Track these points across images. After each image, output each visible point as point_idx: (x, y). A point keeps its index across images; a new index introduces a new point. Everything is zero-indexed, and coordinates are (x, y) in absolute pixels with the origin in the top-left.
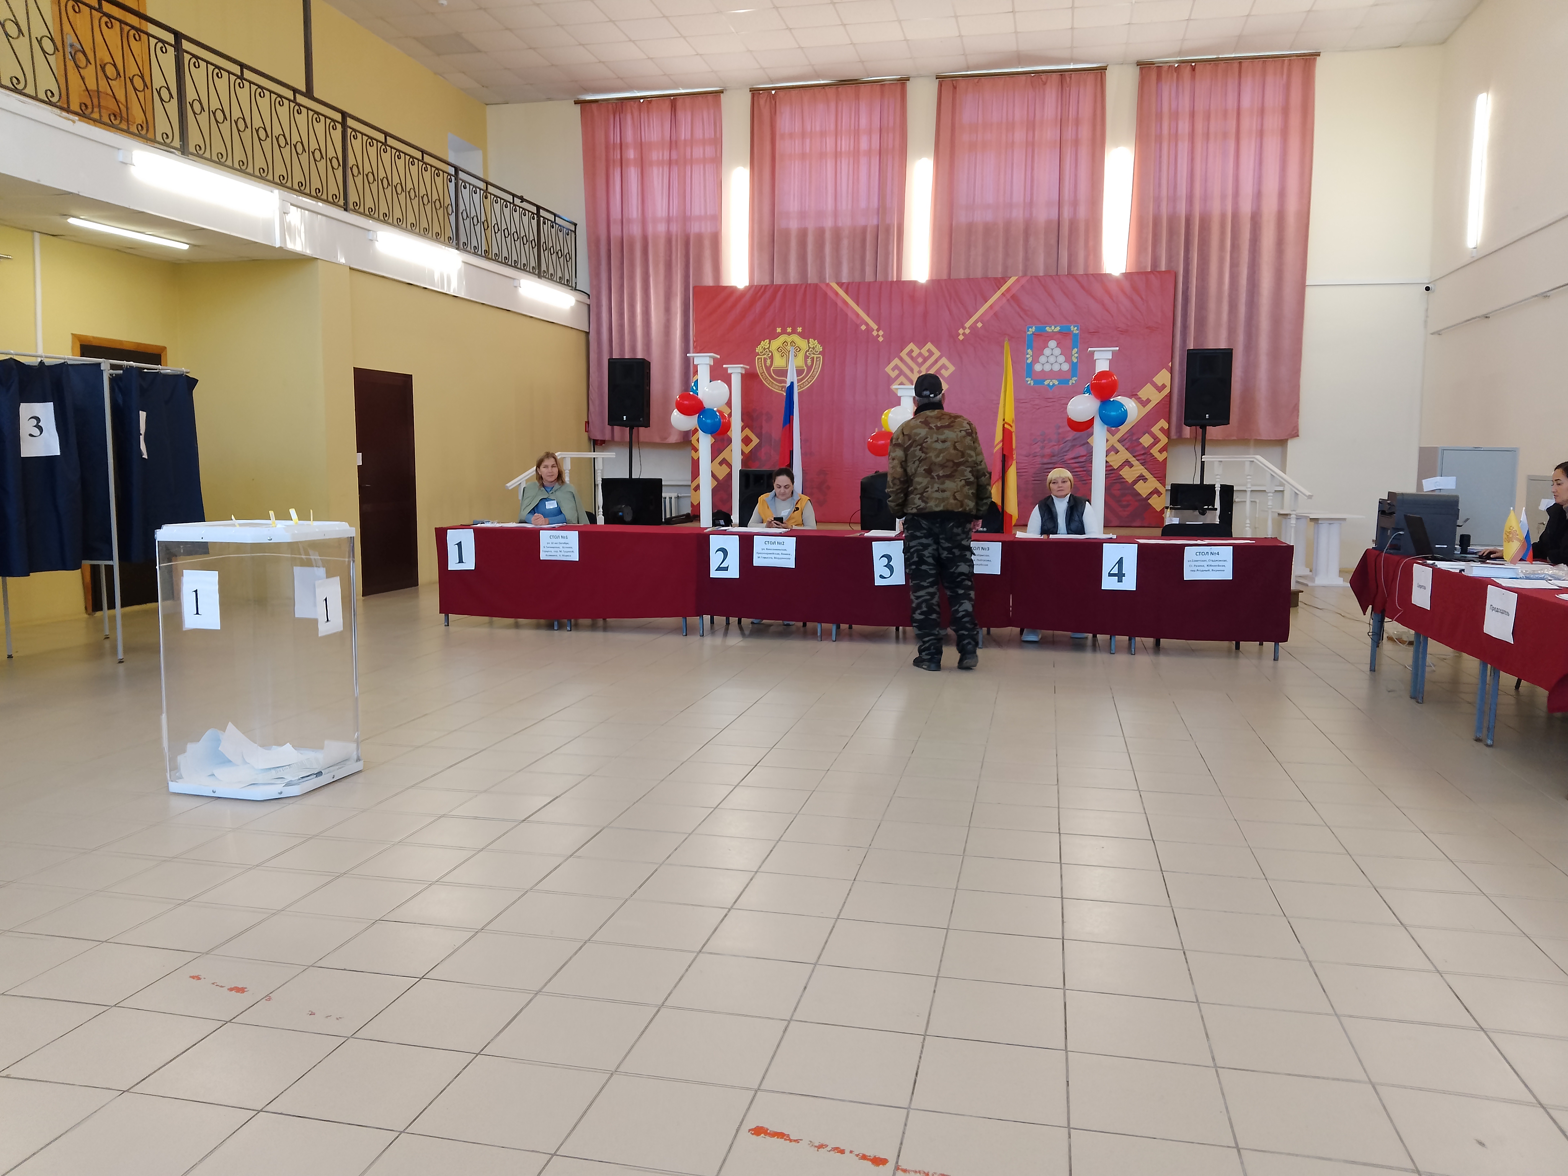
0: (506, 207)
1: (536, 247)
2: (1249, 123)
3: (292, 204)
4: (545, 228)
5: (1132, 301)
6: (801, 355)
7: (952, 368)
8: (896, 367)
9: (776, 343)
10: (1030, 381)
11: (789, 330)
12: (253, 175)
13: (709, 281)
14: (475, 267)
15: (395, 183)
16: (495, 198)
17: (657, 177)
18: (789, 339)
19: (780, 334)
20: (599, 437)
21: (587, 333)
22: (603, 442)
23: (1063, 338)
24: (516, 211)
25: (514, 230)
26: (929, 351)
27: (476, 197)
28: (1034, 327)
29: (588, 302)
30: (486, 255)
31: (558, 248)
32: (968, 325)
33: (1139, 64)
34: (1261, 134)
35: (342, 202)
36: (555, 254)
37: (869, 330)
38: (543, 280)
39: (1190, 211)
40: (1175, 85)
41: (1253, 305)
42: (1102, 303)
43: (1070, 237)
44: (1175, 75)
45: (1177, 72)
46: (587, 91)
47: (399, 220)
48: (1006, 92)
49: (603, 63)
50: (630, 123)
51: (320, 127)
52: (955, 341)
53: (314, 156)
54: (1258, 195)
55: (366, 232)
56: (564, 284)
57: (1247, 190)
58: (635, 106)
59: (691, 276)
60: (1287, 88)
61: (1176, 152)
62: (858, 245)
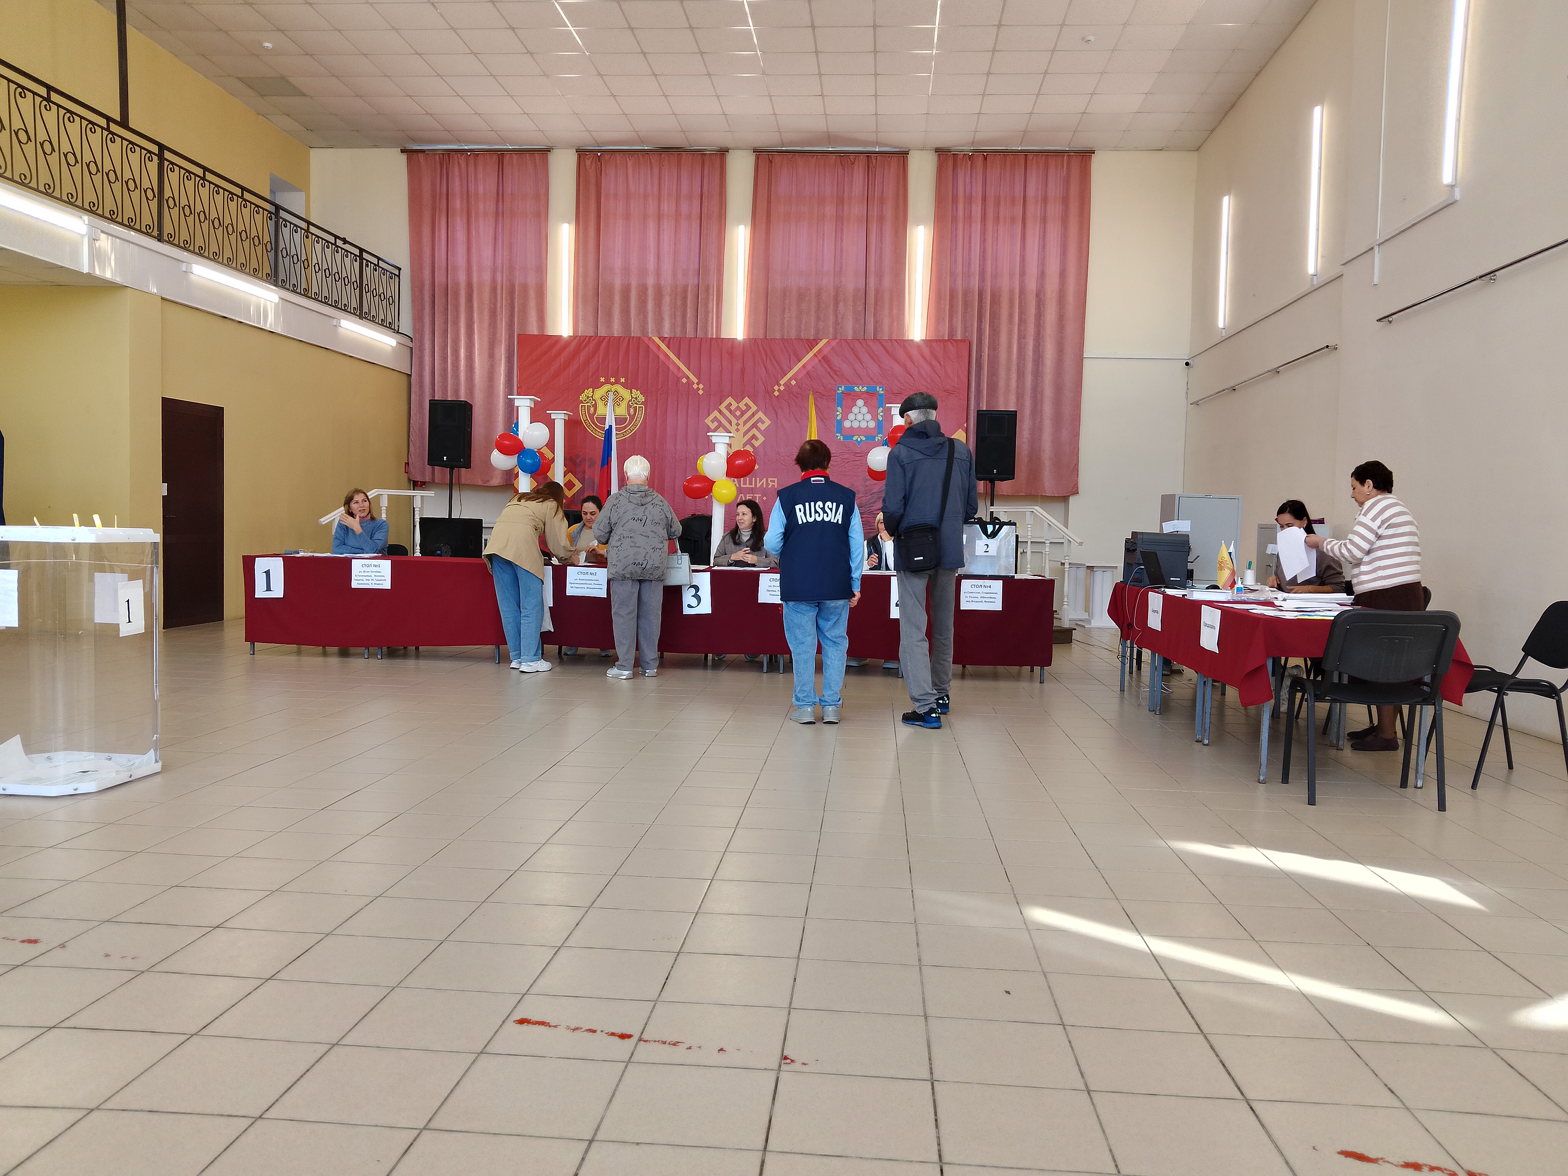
0: (328, 248)
1: (358, 288)
2: (1034, 210)
3: (102, 232)
4: (368, 271)
5: (931, 365)
6: (624, 405)
7: (768, 422)
8: (715, 419)
9: (599, 393)
10: (840, 437)
11: (613, 380)
12: (60, 199)
13: (533, 330)
14: (293, 305)
15: (212, 218)
16: (317, 239)
17: (484, 229)
18: (612, 388)
19: (603, 384)
20: (419, 478)
21: (410, 376)
22: (422, 482)
23: (870, 397)
24: (337, 253)
25: (335, 270)
26: (746, 405)
27: (297, 236)
28: (843, 387)
29: (411, 345)
30: (306, 294)
31: (381, 291)
32: (782, 382)
33: (937, 150)
34: (1044, 220)
35: (155, 233)
36: (377, 296)
37: (690, 383)
38: (364, 322)
39: (983, 286)
40: (969, 172)
41: (1037, 373)
42: (904, 367)
43: (876, 304)
44: (969, 162)
45: (971, 160)
46: (414, 140)
47: (215, 254)
48: (817, 168)
49: (431, 115)
50: (457, 173)
51: (135, 158)
52: (771, 397)
53: (127, 186)
54: (1042, 275)
55: (181, 263)
56: (386, 326)
57: (1033, 270)
58: (462, 158)
59: (515, 324)
60: (1067, 180)
61: (970, 233)
62: (679, 302)
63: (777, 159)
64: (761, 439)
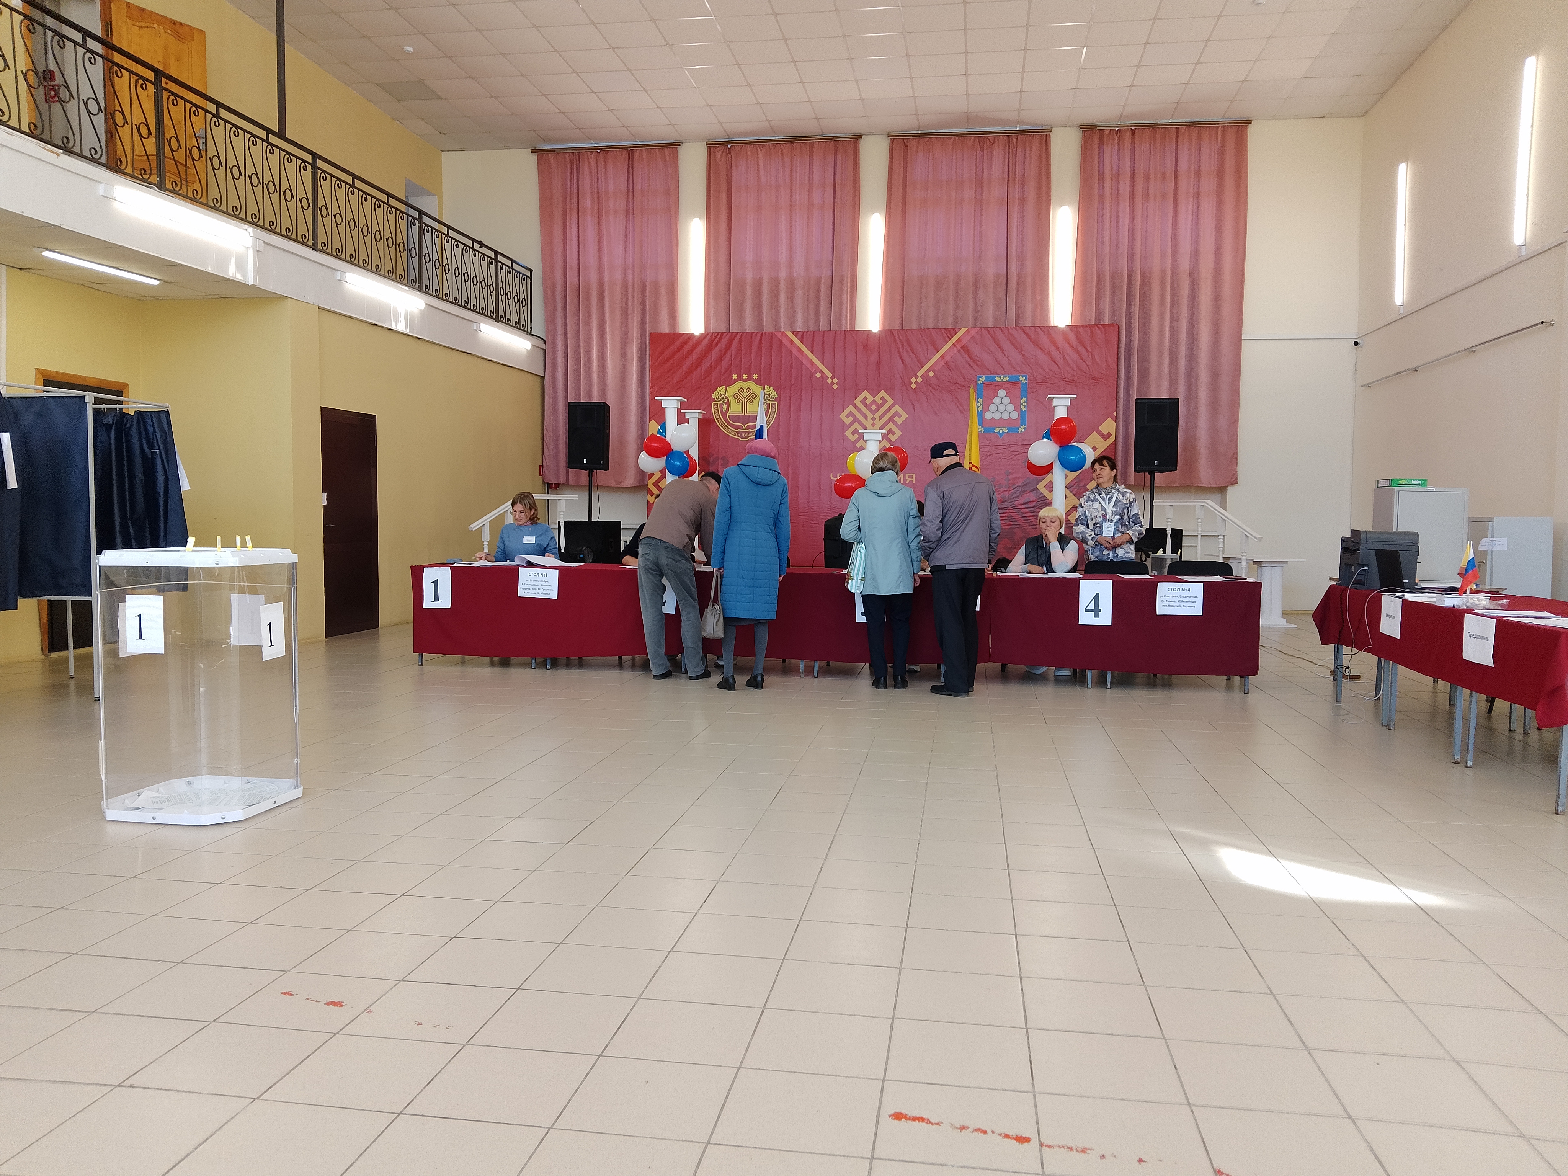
0: (466, 252)
1: (494, 292)
2: (1184, 184)
3: (264, 242)
4: (502, 273)
5: (1077, 352)
6: (757, 402)
7: (905, 416)
8: (850, 414)
9: (732, 390)
10: (981, 430)
11: (745, 377)
12: (226, 213)
13: (665, 328)
14: (435, 309)
15: (361, 225)
16: (456, 243)
17: (614, 226)
18: (745, 385)
19: (735, 381)
20: (553, 481)
21: (543, 378)
22: (557, 486)
23: (1012, 386)
24: (475, 256)
25: (473, 274)
26: (882, 398)
27: (438, 241)
28: (984, 377)
29: (543, 346)
30: (447, 299)
31: (515, 293)
32: (920, 374)
33: (1081, 127)
34: (1198, 195)
35: (310, 243)
36: (512, 299)
37: (824, 377)
38: (500, 324)
39: (1132, 267)
40: (1116, 148)
41: (1192, 358)
42: (1049, 354)
43: (1018, 290)
44: (1116, 138)
45: (1118, 135)
46: (544, 140)
47: (364, 261)
48: (955, 150)
49: (563, 113)
50: (587, 172)
51: (291, 168)
52: (908, 390)
53: (285, 196)
54: (1196, 253)
55: (335, 272)
56: (520, 329)
57: (1185, 247)
58: (592, 156)
59: (647, 323)
60: (1221, 153)
61: (1118, 212)
62: (812, 295)
63: (913, 144)
64: (898, 433)
